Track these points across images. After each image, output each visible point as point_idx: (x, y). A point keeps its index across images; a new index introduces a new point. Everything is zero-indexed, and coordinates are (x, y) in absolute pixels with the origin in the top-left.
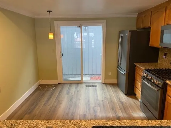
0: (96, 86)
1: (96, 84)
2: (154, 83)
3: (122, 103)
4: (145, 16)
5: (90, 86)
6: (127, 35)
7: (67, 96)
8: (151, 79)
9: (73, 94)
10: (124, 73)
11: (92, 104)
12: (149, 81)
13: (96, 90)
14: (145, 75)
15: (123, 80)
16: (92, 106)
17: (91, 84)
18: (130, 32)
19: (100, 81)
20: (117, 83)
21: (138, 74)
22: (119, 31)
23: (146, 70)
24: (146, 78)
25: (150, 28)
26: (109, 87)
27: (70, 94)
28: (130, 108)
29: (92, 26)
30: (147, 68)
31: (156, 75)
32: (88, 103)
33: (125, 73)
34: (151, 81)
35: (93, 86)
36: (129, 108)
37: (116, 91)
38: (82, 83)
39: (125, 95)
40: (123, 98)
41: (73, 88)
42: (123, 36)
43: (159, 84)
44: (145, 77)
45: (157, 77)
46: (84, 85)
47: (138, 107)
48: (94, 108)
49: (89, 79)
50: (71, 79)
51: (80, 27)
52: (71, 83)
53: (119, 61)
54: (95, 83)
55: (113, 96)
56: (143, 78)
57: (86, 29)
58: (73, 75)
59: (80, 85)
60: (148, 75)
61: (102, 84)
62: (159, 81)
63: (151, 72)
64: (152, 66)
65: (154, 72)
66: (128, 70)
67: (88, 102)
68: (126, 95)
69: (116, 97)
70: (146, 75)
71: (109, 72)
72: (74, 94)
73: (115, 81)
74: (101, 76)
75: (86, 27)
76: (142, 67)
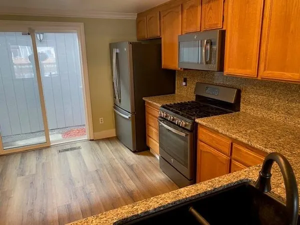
0: (79, 148)
1: (78, 145)
2: (179, 126)
3: (131, 167)
4: (150, 19)
5: (67, 150)
6: (126, 50)
7: (20, 179)
8: (173, 119)
9: (34, 172)
10: (127, 117)
11: (79, 182)
12: (171, 123)
13: (80, 154)
14: (163, 115)
15: (128, 128)
16: (79, 185)
17: (68, 147)
18: (131, 45)
19: (86, 137)
20: (115, 136)
21: (150, 116)
22: (110, 44)
23: (163, 107)
24: (166, 119)
25: (161, 38)
26: (104, 145)
27: (27, 174)
28: (145, 172)
29: (54, 34)
30: (165, 104)
31: (180, 112)
32: (71, 182)
33: (130, 116)
34: (175, 124)
35: (72, 149)
36: (143, 172)
37: (116, 150)
38: (49, 147)
39: (132, 153)
40: (131, 158)
41: (32, 161)
42: (118, 51)
43: (186, 125)
44: (163, 118)
45: (182, 115)
46: (54, 151)
47: (156, 168)
48: (83, 188)
49: (60, 136)
50: (21, 143)
51: (29, 34)
52: (24, 152)
53: (117, 98)
54: (75, 142)
55: (114, 159)
56: (161, 121)
57: (41, 38)
58: (24, 135)
59: (44, 151)
60: (168, 115)
61: (90, 141)
62: (186, 121)
63: (171, 109)
64: (169, 100)
65: (176, 109)
66: (134, 111)
67: (71, 179)
68: (134, 152)
69: (119, 160)
70: (165, 115)
71: (100, 119)
72: (37, 171)
73: (112, 133)
74: (87, 127)
75: (41, 35)
76: (156, 103)
